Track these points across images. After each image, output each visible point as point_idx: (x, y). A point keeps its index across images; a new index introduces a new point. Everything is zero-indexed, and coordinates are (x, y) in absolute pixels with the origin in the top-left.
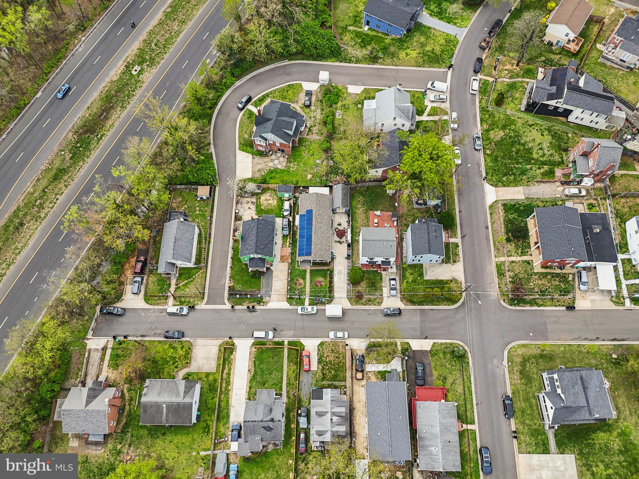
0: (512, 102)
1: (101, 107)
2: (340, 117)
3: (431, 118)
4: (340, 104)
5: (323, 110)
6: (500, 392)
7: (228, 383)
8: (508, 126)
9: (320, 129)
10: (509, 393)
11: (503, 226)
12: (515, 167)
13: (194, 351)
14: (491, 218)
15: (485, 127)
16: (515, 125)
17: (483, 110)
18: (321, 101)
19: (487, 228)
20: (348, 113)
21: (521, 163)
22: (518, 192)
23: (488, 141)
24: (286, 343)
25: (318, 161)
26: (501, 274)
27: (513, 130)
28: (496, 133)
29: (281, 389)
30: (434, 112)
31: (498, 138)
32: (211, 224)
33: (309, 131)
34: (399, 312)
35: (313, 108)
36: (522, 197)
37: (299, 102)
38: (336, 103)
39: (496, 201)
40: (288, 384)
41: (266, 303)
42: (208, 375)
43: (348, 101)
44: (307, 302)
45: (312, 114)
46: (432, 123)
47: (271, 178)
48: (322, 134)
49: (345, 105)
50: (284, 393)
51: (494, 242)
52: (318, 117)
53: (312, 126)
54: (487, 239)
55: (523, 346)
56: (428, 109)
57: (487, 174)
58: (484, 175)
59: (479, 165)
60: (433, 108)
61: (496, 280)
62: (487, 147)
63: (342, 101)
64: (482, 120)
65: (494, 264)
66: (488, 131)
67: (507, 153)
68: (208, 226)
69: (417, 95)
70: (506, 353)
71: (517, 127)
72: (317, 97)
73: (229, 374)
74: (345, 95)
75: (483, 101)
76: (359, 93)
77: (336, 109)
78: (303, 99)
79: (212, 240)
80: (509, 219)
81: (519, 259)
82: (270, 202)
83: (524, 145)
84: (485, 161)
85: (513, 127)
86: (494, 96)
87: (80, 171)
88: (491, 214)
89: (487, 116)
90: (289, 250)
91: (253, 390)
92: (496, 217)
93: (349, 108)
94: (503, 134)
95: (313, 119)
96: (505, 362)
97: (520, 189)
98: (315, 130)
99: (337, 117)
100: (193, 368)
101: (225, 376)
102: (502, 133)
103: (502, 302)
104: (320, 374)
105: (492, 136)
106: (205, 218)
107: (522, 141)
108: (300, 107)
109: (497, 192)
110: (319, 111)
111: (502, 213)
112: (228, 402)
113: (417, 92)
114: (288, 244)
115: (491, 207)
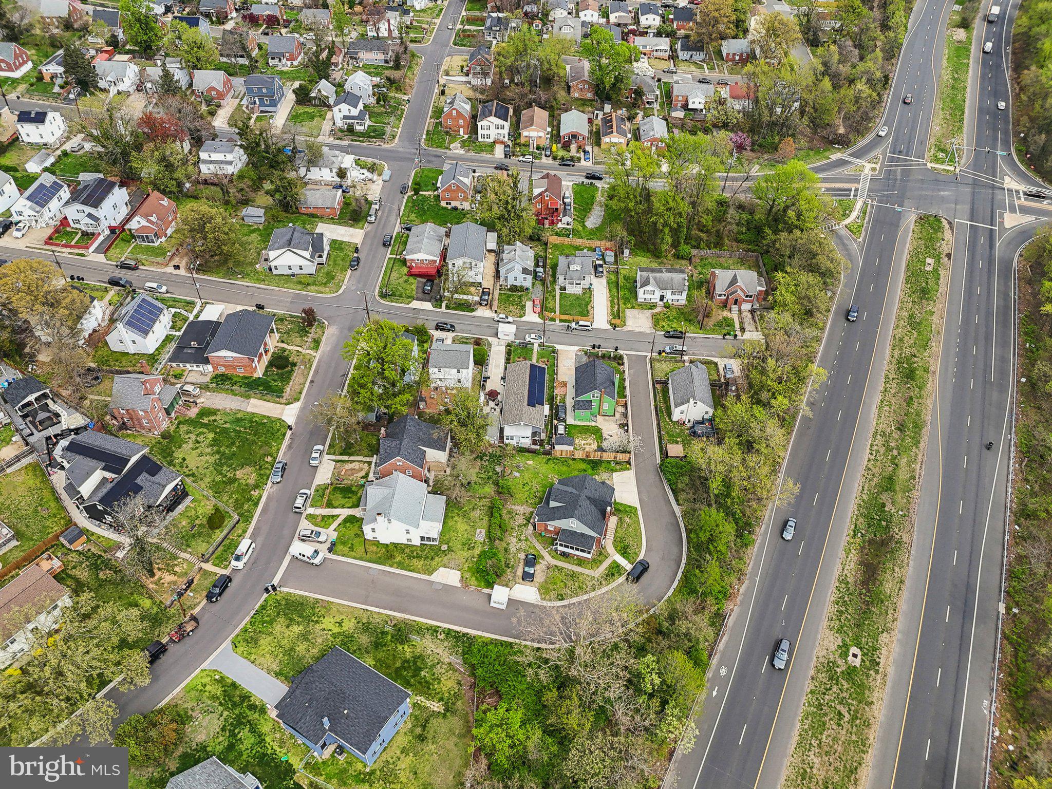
0: (198, 517)
1: (882, 584)
2: (478, 531)
3: (336, 511)
4: (477, 551)
5: (506, 550)
6: (358, 273)
7: (612, 301)
8: (224, 482)
9: (511, 521)
10: (349, 272)
11: (293, 378)
12: (245, 428)
13: (651, 324)
14: (302, 389)
15: (255, 493)
16: (214, 481)
17: (246, 517)
18: (507, 566)
19: (312, 382)
20: (465, 536)
21: (235, 430)
22: (255, 406)
23: (262, 472)
24: (557, 322)
25: (517, 474)
26: (317, 342)
27: (221, 474)
28: (245, 477)
29: (561, 294)
30: (326, 520)
31: (248, 469)
32: (658, 424)
33: (530, 518)
34: (438, 328)
35: (522, 556)
36: (253, 401)
37: (544, 567)
38: (483, 552)
39: (287, 404)
40: (554, 296)
41: (580, 350)
42: (633, 307)
43: (462, 555)
44: (536, 347)
45: (523, 545)
46: (336, 505)
47: (585, 470)
48: (509, 513)
49: (469, 549)
50: (558, 292)
51: (310, 369)
52: (514, 540)
53: (525, 525)
54: (316, 372)
55: (322, 293)
56: (335, 525)
57: (284, 435)
58: (289, 433)
59: (290, 447)
60: (326, 526)
61: (324, 339)
62: (267, 466)
63: (473, 557)
64: (256, 504)
65: (319, 352)
66: (256, 487)
67: (246, 446)
68: (662, 424)
69: (346, 549)
70: (340, 292)
71: (212, 478)
72: (515, 573)
73: (612, 307)
74: (466, 565)
75: (240, 531)
76: (441, 569)
77: (484, 544)
78: (539, 571)
79: (653, 408)
80: (282, 381)
81: (290, 348)
82: (583, 442)
83: (218, 452)
84: (278, 450)
85: (218, 478)
86: (219, 535)
87: (861, 488)
88: (301, 393)
89: (246, 507)
90: (556, 391)
91: (588, 295)
92: (298, 388)
93: (463, 544)
94: (237, 473)
95: (523, 538)
96: (344, 287)
97: (250, 409)
98: (520, 520)
99: (483, 531)
100: (648, 313)
101: (616, 306)
102: (239, 474)
103: (326, 323)
104: (524, 299)
105: (254, 476)
106: (667, 433)
107: (217, 456)
108: (543, 558)
109: (282, 414)
110: (512, 549)
111: (288, 390)
112: (610, 291)
113: (343, 555)
114: (559, 398)
115: (297, 400)
